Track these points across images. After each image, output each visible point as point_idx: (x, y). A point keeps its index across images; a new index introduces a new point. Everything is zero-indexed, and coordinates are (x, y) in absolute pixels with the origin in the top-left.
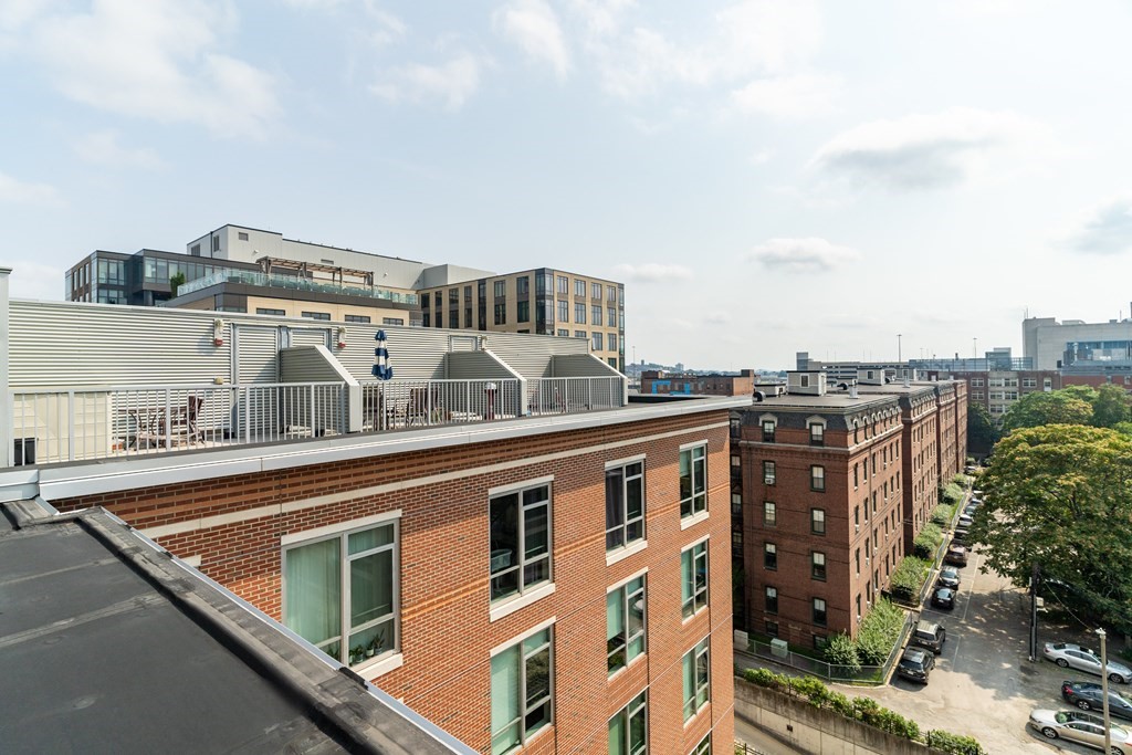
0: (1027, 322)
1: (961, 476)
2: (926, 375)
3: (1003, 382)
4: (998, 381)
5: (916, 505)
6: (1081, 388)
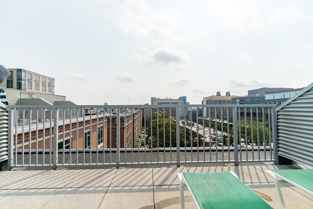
0: (152, 98)
1: (141, 131)
2: (135, 109)
3: (148, 111)
5: (135, 138)
6: (160, 112)
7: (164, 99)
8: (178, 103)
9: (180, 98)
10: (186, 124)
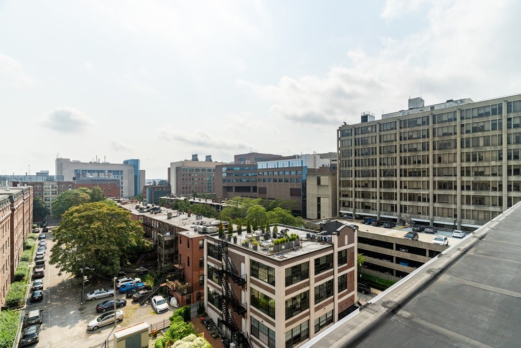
0: (58, 160)
1: (32, 234)
2: (12, 184)
3: (50, 187)
4: (48, 186)
5: (16, 253)
6: (84, 188)
7: (91, 162)
8: (122, 171)
9: (126, 162)
10: (145, 210)
